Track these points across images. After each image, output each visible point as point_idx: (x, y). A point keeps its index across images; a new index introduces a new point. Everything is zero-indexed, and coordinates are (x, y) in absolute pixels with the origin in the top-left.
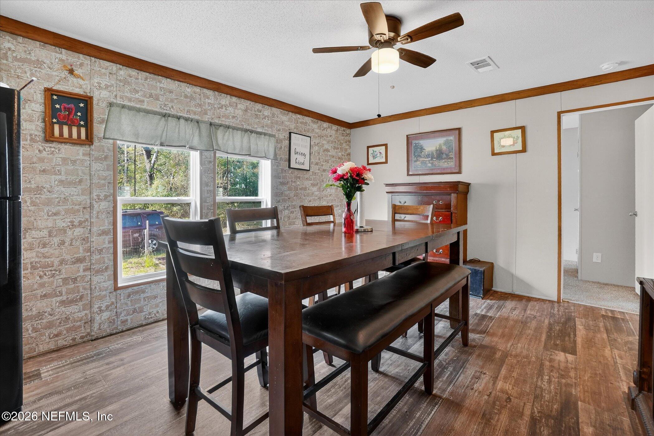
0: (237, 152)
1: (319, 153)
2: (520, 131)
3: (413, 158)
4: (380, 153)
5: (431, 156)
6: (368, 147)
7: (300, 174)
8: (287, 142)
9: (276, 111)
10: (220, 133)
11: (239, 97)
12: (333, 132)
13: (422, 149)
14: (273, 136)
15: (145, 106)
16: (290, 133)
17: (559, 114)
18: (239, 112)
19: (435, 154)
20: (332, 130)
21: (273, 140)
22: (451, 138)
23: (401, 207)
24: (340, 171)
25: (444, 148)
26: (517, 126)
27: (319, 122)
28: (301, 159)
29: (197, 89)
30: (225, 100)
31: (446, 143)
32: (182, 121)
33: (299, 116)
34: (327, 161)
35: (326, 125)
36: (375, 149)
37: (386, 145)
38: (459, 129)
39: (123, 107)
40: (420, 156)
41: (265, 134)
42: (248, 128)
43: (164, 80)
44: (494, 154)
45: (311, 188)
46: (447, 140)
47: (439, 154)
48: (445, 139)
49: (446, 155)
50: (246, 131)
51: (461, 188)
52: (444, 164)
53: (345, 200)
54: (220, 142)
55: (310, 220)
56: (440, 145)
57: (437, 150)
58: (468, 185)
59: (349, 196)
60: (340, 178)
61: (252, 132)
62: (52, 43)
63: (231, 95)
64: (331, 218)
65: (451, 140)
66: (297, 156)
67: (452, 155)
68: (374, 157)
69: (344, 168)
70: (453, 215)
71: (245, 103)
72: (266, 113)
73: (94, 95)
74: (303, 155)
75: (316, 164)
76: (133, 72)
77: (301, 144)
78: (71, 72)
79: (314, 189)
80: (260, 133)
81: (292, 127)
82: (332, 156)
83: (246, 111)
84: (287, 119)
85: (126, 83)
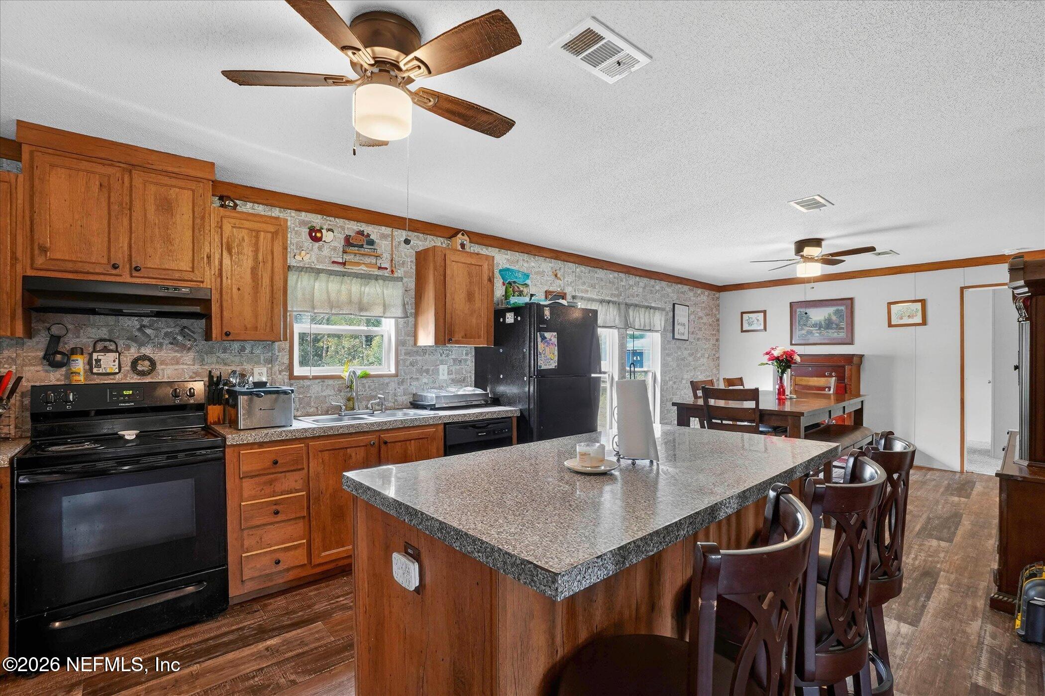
0: (642, 328)
1: (694, 321)
2: (920, 304)
3: (797, 326)
4: (758, 320)
5: (819, 326)
6: (742, 313)
7: (681, 344)
8: (672, 313)
9: (664, 284)
10: (631, 311)
12: (705, 298)
13: (808, 318)
14: (663, 309)
15: (589, 295)
16: (674, 304)
17: (962, 289)
18: (640, 290)
19: (823, 323)
20: (704, 296)
21: (664, 313)
22: (843, 308)
25: (834, 318)
26: (917, 298)
27: (695, 288)
28: (681, 329)
30: (632, 280)
31: (837, 312)
32: (611, 304)
33: (680, 286)
34: (700, 329)
35: (699, 290)
36: (751, 315)
37: (765, 312)
38: (851, 299)
40: (805, 325)
41: (658, 308)
42: (648, 304)
43: (599, 271)
44: (890, 325)
45: (688, 358)
46: (838, 310)
47: (828, 324)
48: (835, 308)
49: (836, 325)
50: (646, 307)
51: (855, 359)
52: (833, 334)
56: (830, 315)
57: (826, 320)
58: (861, 357)
59: (783, 372)
61: (650, 307)
62: (549, 256)
63: (635, 275)
65: (842, 310)
66: (679, 326)
67: (843, 325)
68: (749, 324)
70: (848, 386)
71: (644, 281)
72: (657, 288)
73: (566, 291)
74: (684, 325)
75: (693, 333)
76: (583, 268)
77: (682, 314)
78: (556, 276)
79: (691, 359)
80: (655, 308)
81: (675, 297)
82: (705, 324)
83: (644, 288)
84: (672, 291)
85: (580, 277)
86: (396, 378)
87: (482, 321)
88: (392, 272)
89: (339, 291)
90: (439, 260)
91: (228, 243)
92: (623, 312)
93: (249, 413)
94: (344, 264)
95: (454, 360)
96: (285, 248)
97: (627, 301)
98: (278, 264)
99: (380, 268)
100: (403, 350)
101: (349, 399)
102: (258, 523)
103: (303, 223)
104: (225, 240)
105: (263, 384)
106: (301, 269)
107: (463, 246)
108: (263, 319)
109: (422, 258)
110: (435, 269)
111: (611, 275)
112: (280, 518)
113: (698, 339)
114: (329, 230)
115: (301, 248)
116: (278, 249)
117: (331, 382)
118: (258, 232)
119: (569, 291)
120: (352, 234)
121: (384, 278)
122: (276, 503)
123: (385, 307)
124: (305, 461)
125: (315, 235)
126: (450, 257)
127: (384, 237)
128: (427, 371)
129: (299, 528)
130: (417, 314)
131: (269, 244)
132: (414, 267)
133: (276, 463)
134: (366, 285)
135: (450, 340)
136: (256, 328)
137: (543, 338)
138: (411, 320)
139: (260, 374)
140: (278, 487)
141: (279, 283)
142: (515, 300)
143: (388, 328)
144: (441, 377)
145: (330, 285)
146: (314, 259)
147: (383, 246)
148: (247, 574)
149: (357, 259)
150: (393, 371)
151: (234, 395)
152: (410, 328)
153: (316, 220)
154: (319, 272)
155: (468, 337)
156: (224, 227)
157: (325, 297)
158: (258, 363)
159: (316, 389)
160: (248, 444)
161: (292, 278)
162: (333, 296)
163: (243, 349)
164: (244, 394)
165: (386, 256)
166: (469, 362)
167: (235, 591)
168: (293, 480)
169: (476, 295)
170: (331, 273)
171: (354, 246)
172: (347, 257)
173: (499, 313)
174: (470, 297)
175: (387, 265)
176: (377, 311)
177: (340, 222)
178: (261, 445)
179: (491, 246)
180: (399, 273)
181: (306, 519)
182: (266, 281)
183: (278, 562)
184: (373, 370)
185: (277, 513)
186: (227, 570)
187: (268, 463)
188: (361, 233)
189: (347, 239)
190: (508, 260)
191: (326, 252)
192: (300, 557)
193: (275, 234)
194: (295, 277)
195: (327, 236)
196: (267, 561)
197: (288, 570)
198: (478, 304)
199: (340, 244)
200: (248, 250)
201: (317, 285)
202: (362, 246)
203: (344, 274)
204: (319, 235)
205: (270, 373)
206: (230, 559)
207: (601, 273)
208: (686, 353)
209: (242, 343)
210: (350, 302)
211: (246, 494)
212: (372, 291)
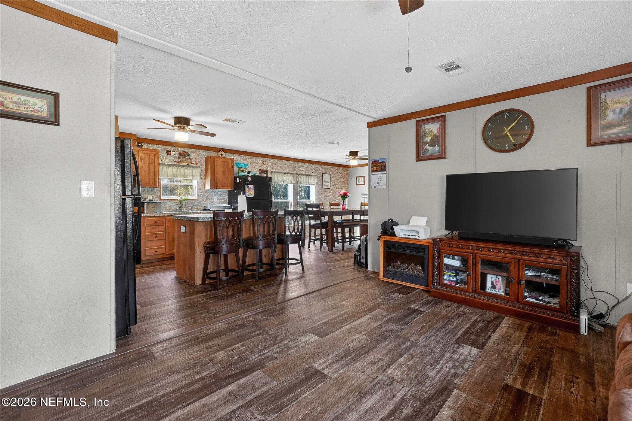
0: (304, 183)
1: (334, 181)
4: (361, 180)
6: (357, 177)
7: (326, 190)
8: (321, 177)
9: (317, 165)
10: (299, 177)
11: (305, 163)
14: (316, 176)
15: (279, 171)
16: (322, 174)
18: (304, 168)
20: (340, 170)
23: (363, 203)
24: (341, 193)
27: (334, 167)
28: (326, 184)
29: (292, 162)
30: (301, 164)
32: (289, 174)
33: (326, 166)
34: (337, 184)
35: (337, 168)
36: (359, 178)
37: (364, 177)
39: (275, 172)
41: (314, 176)
42: (308, 174)
45: (331, 196)
50: (307, 175)
53: (342, 201)
54: (299, 180)
55: (332, 207)
59: (343, 200)
60: (341, 195)
61: (309, 175)
62: (261, 156)
63: (302, 162)
64: (339, 207)
66: (325, 183)
68: (359, 182)
69: (342, 192)
71: (306, 165)
72: (314, 167)
73: (268, 169)
74: (328, 182)
75: (333, 186)
76: (276, 160)
77: (327, 178)
78: (264, 164)
79: (332, 197)
80: (312, 175)
81: (323, 171)
82: (340, 182)
83: (307, 167)
84: (321, 168)
85: (275, 164)
86: (197, 201)
87: (229, 181)
88: (196, 164)
89: (177, 172)
90: (212, 160)
91: (141, 158)
92: (295, 177)
93: (147, 208)
94: (178, 162)
95: (220, 195)
96: (158, 159)
97: (298, 173)
98: (156, 164)
99: (191, 163)
100: (200, 191)
101: (180, 207)
102: (151, 239)
103: (164, 149)
104: (140, 157)
105: (152, 200)
106: (164, 165)
107: (222, 155)
108: (152, 181)
109: (207, 159)
110: (211, 164)
111: (290, 163)
112: (157, 238)
113: (336, 188)
114: (173, 151)
115: (163, 157)
116: (156, 159)
117: (174, 201)
118: (150, 154)
119: (270, 169)
120: (181, 152)
121: (193, 167)
122: (156, 234)
123: (193, 176)
124: (165, 222)
125: (168, 153)
126: (216, 159)
127: (193, 152)
128: (209, 199)
129: (163, 242)
130: (205, 179)
131: (154, 158)
132: (205, 162)
133: (156, 222)
134: (187, 169)
135: (216, 188)
136: (149, 183)
137: (248, 187)
138: (203, 180)
139: (150, 197)
140: (156, 230)
141: (157, 169)
142: (241, 174)
143: (195, 183)
144: (215, 201)
145: (173, 169)
146: (168, 161)
147: (193, 156)
148: (147, 254)
149: (183, 160)
150: (197, 198)
151: (143, 203)
152: (203, 184)
153: (169, 148)
154: (170, 165)
155: (223, 187)
156: (140, 153)
157: (172, 173)
158: (150, 194)
159: (169, 203)
160: (148, 217)
161: (161, 167)
162: (175, 173)
163: (145, 190)
164: (146, 203)
165: (194, 159)
166: (226, 196)
167: (143, 258)
168: (161, 228)
169: (227, 172)
170: (174, 165)
171: (182, 156)
172: (179, 160)
173: (235, 178)
174: (224, 173)
175: (194, 162)
176: (191, 178)
177: (177, 148)
178: (151, 217)
179: (235, 154)
180: (199, 164)
181: (165, 240)
182: (152, 169)
183: (156, 251)
184: (189, 197)
185: (156, 237)
186: (141, 252)
187: (154, 222)
188: (185, 152)
189: (180, 154)
190: (242, 159)
191: (172, 158)
192: (163, 251)
193: (155, 155)
194: (162, 167)
195: (173, 153)
196: (153, 251)
197: (159, 254)
198: (227, 175)
199: (177, 156)
200: (147, 160)
201: (169, 169)
202: (185, 156)
203: (178, 166)
204: (170, 153)
205: (153, 197)
206: (142, 249)
207: (285, 162)
208: (329, 194)
209: (144, 188)
210: (181, 175)
211: (147, 231)
212: (189, 171)
